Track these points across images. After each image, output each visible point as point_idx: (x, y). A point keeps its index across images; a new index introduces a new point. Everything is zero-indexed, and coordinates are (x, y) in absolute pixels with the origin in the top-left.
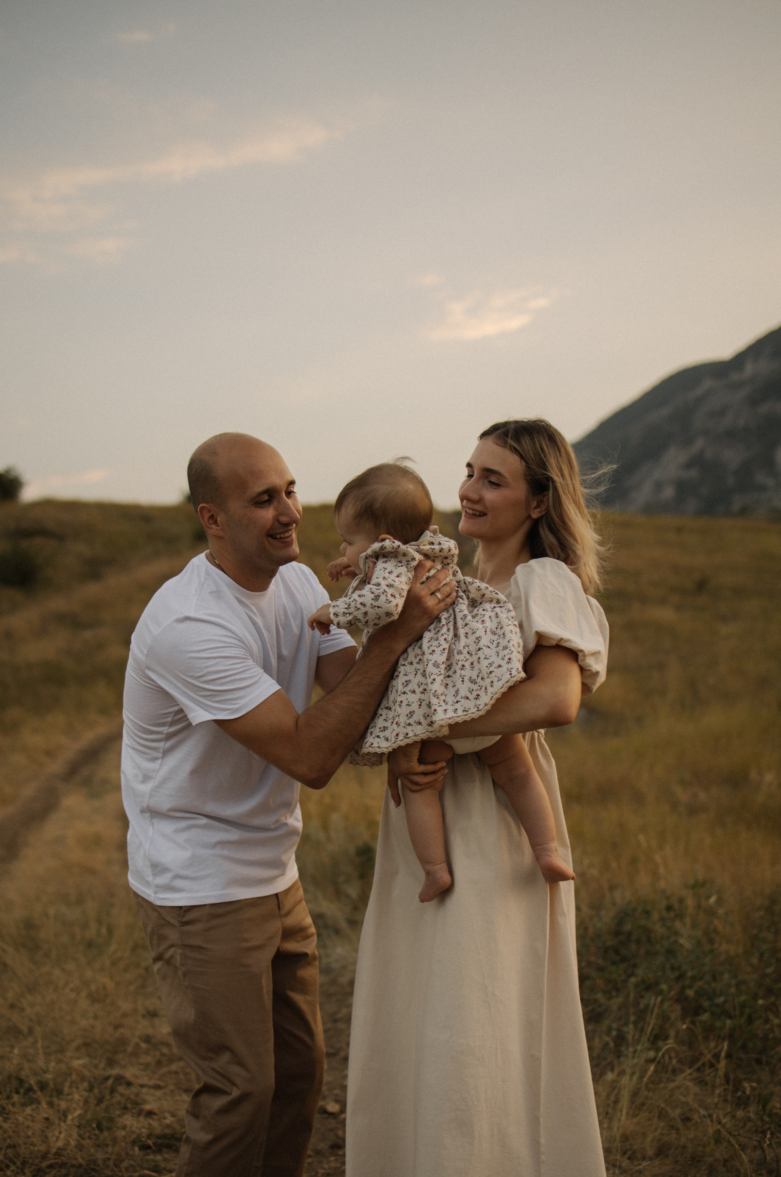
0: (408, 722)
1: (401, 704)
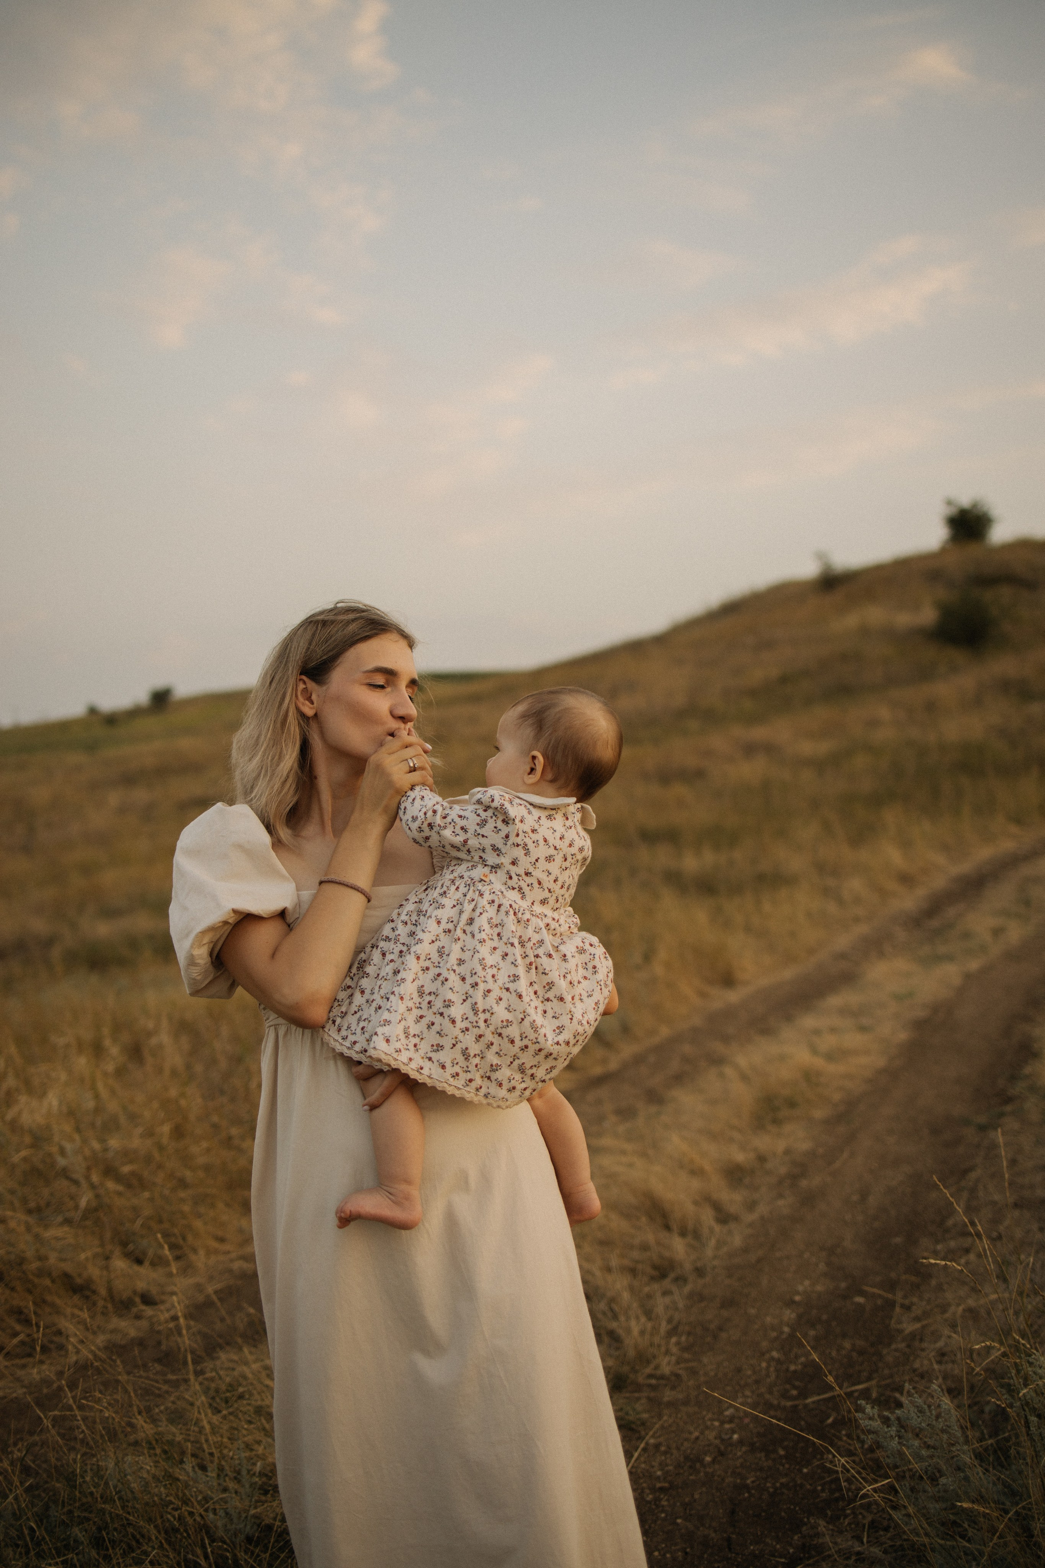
0: (430, 1055)
1: (431, 1027)
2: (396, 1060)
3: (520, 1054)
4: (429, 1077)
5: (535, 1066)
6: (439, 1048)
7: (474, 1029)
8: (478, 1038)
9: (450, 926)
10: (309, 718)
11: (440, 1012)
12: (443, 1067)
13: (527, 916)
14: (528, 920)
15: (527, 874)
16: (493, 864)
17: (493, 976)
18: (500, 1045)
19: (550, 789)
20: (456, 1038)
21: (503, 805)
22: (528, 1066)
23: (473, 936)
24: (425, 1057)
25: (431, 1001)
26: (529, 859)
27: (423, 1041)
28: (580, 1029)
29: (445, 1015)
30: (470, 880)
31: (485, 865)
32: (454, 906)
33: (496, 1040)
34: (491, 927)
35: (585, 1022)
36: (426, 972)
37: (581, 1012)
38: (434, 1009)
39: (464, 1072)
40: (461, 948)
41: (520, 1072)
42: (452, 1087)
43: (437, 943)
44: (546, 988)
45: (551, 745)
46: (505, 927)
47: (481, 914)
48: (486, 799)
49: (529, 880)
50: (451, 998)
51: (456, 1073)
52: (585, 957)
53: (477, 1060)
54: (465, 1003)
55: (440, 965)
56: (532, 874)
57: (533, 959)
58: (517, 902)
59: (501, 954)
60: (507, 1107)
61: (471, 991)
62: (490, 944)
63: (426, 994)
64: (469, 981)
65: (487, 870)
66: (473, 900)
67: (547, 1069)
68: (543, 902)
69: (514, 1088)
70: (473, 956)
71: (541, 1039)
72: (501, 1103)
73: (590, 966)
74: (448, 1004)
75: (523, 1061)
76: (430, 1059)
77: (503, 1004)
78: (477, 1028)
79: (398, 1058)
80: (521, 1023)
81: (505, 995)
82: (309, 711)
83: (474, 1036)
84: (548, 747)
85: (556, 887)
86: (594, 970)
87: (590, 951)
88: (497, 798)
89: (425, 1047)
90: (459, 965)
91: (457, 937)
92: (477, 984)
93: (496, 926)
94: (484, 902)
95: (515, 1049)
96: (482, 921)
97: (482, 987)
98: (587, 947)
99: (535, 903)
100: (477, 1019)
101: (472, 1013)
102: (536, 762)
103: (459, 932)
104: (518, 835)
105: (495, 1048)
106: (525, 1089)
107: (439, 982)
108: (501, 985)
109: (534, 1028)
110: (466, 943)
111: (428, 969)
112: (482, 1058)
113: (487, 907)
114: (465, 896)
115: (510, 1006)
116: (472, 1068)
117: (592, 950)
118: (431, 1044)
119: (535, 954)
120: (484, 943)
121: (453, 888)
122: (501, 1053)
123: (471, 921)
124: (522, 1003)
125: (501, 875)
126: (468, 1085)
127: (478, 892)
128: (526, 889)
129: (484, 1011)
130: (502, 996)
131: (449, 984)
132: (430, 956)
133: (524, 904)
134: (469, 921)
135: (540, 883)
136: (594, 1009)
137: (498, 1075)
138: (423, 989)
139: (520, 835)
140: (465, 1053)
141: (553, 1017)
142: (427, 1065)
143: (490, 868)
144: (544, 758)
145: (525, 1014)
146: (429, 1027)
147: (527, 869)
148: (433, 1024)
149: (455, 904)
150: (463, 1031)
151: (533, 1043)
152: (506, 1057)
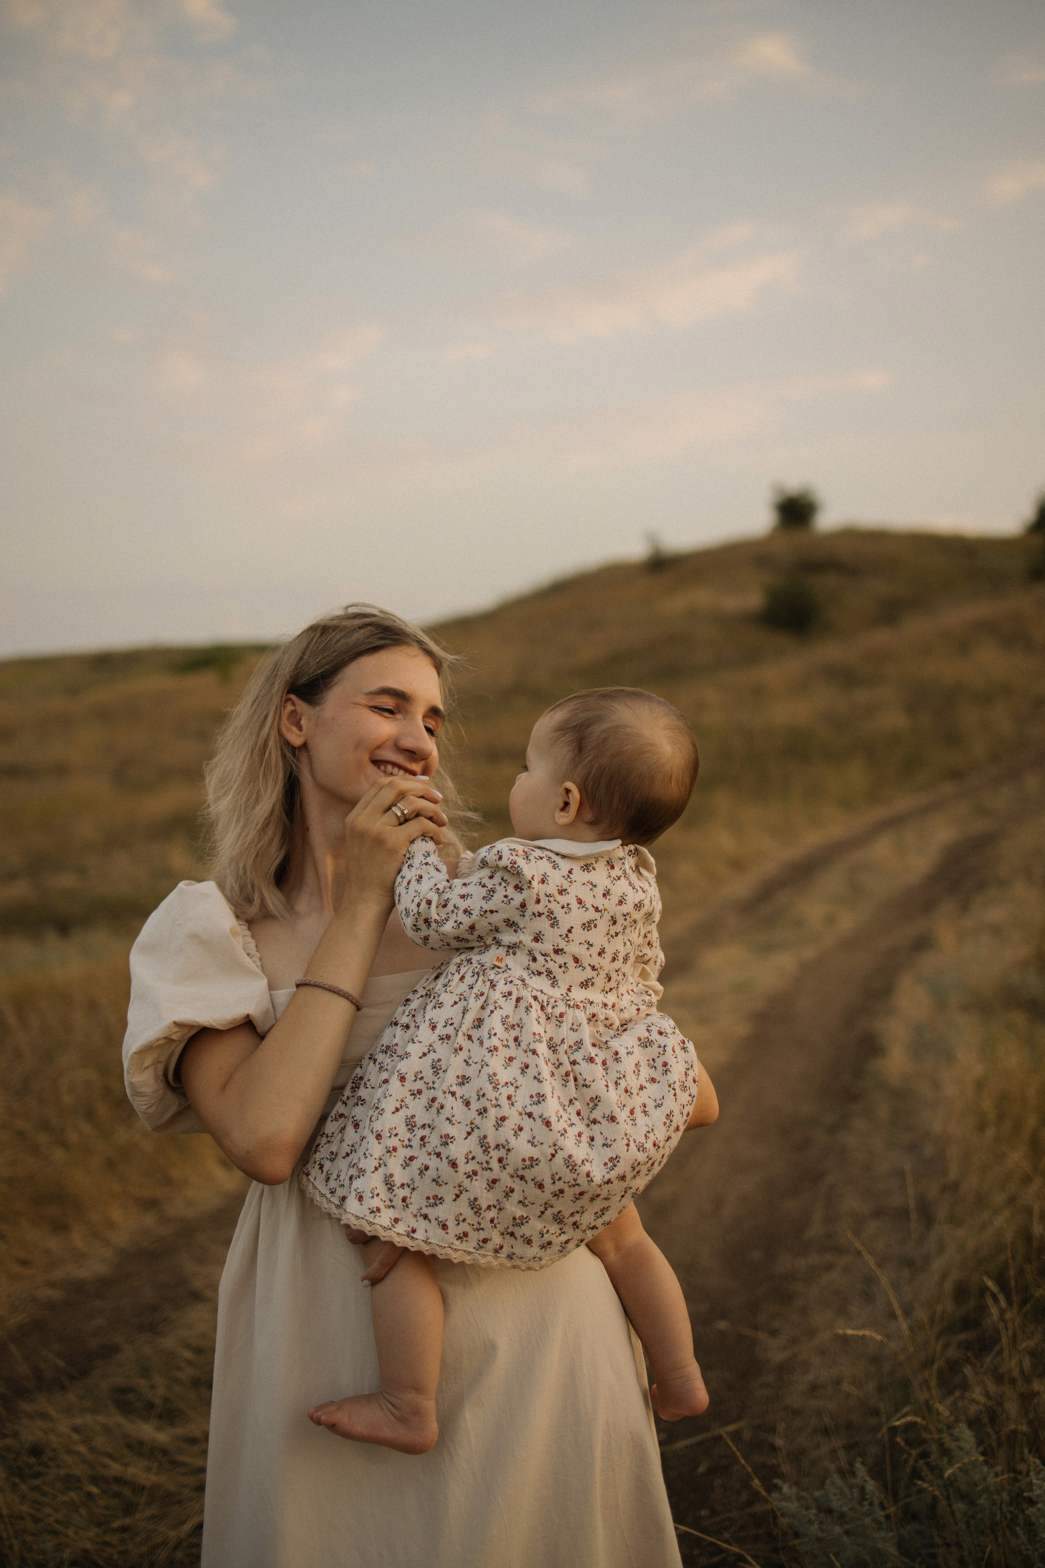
2: (371, 1223)
3: (554, 1201)
4: (425, 1242)
5: (578, 1212)
6: (437, 1200)
7: (484, 1172)
8: (491, 1184)
9: (450, 1030)
10: (295, 748)
11: (437, 1151)
12: (444, 1227)
13: (561, 1008)
14: (561, 1015)
15: (557, 951)
16: (509, 944)
17: (509, 1098)
18: (523, 1191)
19: (589, 833)
20: (460, 1186)
21: (515, 863)
22: (567, 1213)
23: (482, 1043)
24: (419, 1214)
25: (425, 1136)
26: (557, 931)
27: (415, 1192)
28: (641, 1157)
29: (443, 1156)
30: (479, 966)
31: (500, 946)
32: (456, 1003)
33: (517, 1185)
34: (507, 1029)
35: (649, 1145)
36: (418, 1096)
37: (644, 1130)
38: (429, 1148)
39: (474, 1230)
40: (465, 1061)
41: (556, 1223)
42: (459, 1252)
43: (432, 1056)
44: (590, 1106)
45: (592, 775)
46: (524, 1029)
47: (492, 1012)
48: (491, 857)
49: (560, 959)
50: (449, 1133)
51: (464, 1233)
52: (653, 1051)
53: (493, 1213)
54: (470, 1137)
55: (435, 1086)
56: (565, 950)
57: (568, 1067)
58: (544, 991)
59: (520, 1065)
60: (541, 1267)
61: (478, 1120)
62: (504, 1053)
63: (418, 1126)
64: (475, 1105)
65: (501, 951)
66: (482, 994)
67: (597, 1213)
68: (586, 984)
69: (549, 1243)
70: (480, 1071)
71: (582, 1180)
72: (531, 1264)
73: (659, 1063)
74: (446, 1140)
75: (558, 1210)
76: (426, 1217)
77: (525, 1136)
78: (489, 1171)
79: (375, 1221)
80: (551, 1160)
81: (527, 1123)
82: (296, 739)
83: (486, 1182)
84: (587, 778)
85: (605, 962)
86: (665, 1069)
87: (659, 1042)
88: (506, 854)
89: (417, 1201)
90: (462, 1084)
91: (458, 1046)
92: (485, 1110)
93: (513, 1026)
94: (496, 995)
95: (547, 1195)
96: (494, 1022)
97: (493, 1113)
98: (655, 1036)
99: (572, 989)
100: (487, 1158)
101: (480, 1150)
102: (570, 796)
103: (461, 1040)
104: (538, 901)
105: (516, 1196)
106: (567, 1242)
107: (434, 1110)
108: (520, 1110)
109: (571, 1164)
110: (472, 1054)
111: (420, 1092)
112: (500, 1209)
113: (501, 1001)
114: (472, 988)
115: (534, 1138)
116: (486, 1224)
117: (662, 1040)
118: (426, 1195)
119: (571, 1060)
120: (495, 1053)
121: (457, 977)
122: (526, 1202)
123: (479, 1023)
124: (551, 1133)
125: (522, 958)
126: (481, 1247)
127: (489, 982)
128: (558, 972)
129: (497, 1147)
130: (522, 1125)
131: (446, 1112)
132: (423, 1074)
133: (557, 993)
134: (476, 1023)
135: (576, 960)
136: (665, 1123)
137: (526, 1230)
138: (415, 1119)
139: (542, 901)
140: (474, 1204)
141: (604, 1145)
142: (421, 1225)
143: (506, 949)
144: (580, 791)
145: (557, 1147)
146: (421, 1173)
147: (556, 944)
148: (427, 1168)
149: (457, 1000)
150: (469, 1176)
151: (570, 1187)
152: (533, 1206)
